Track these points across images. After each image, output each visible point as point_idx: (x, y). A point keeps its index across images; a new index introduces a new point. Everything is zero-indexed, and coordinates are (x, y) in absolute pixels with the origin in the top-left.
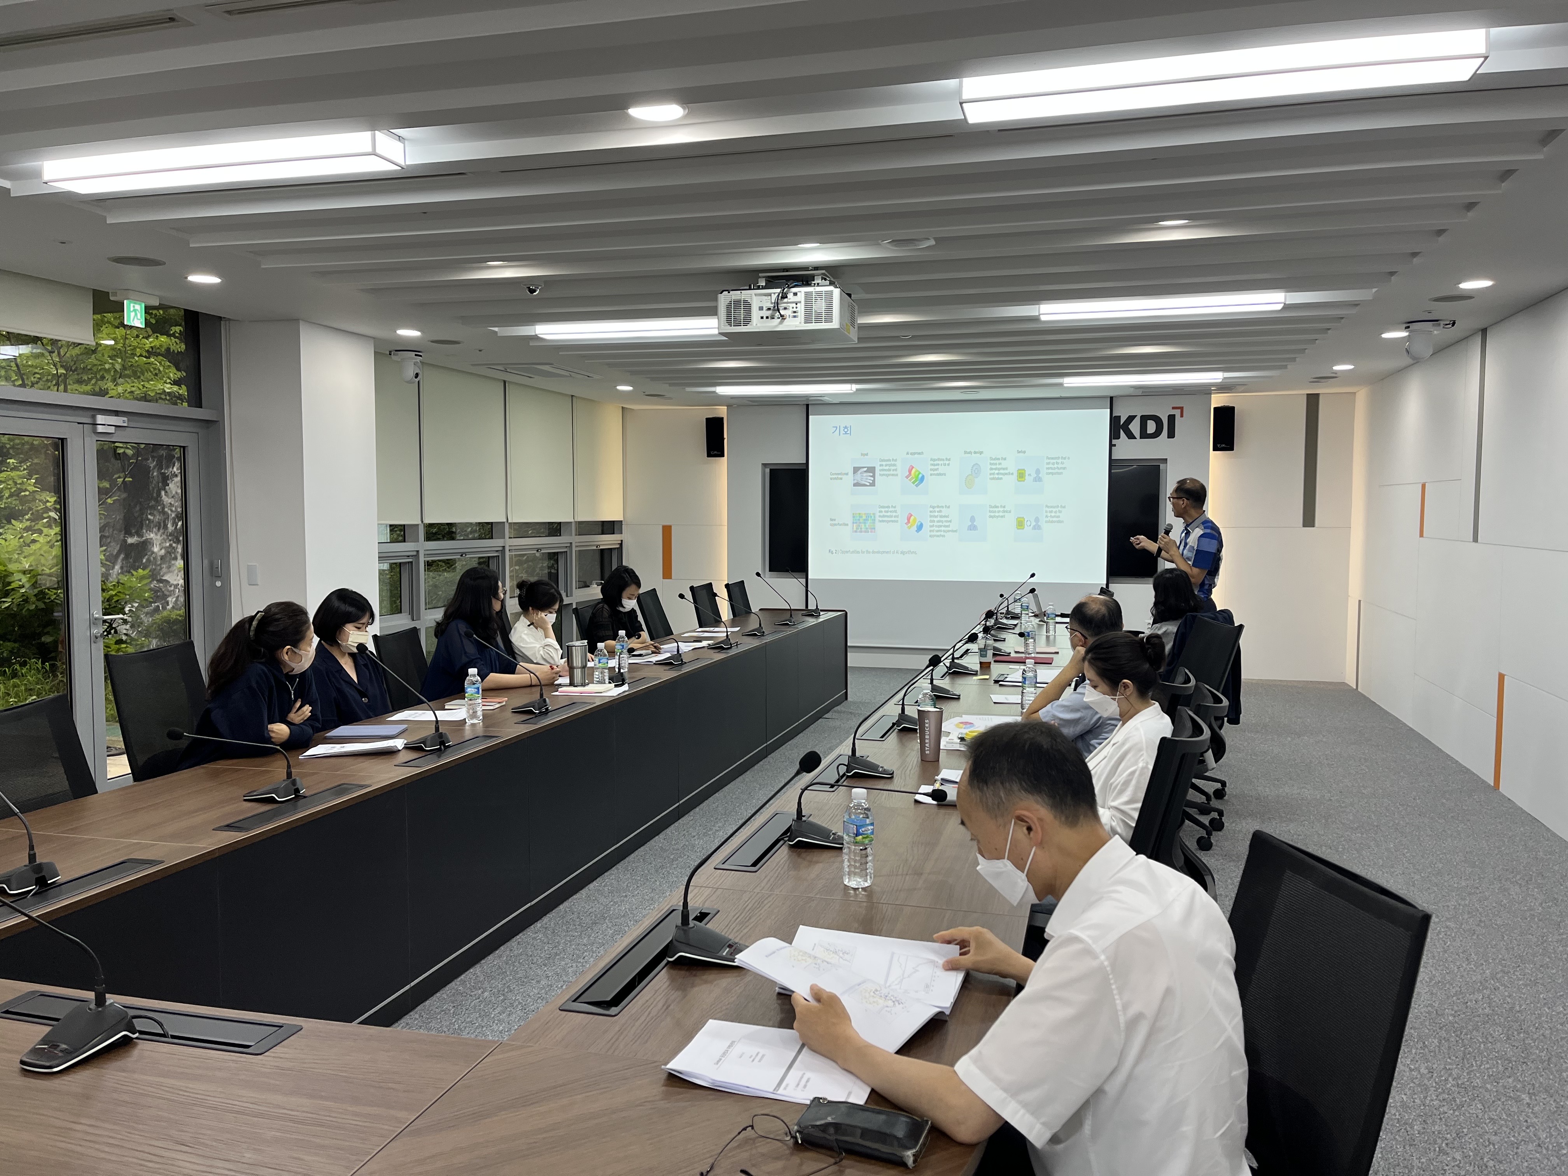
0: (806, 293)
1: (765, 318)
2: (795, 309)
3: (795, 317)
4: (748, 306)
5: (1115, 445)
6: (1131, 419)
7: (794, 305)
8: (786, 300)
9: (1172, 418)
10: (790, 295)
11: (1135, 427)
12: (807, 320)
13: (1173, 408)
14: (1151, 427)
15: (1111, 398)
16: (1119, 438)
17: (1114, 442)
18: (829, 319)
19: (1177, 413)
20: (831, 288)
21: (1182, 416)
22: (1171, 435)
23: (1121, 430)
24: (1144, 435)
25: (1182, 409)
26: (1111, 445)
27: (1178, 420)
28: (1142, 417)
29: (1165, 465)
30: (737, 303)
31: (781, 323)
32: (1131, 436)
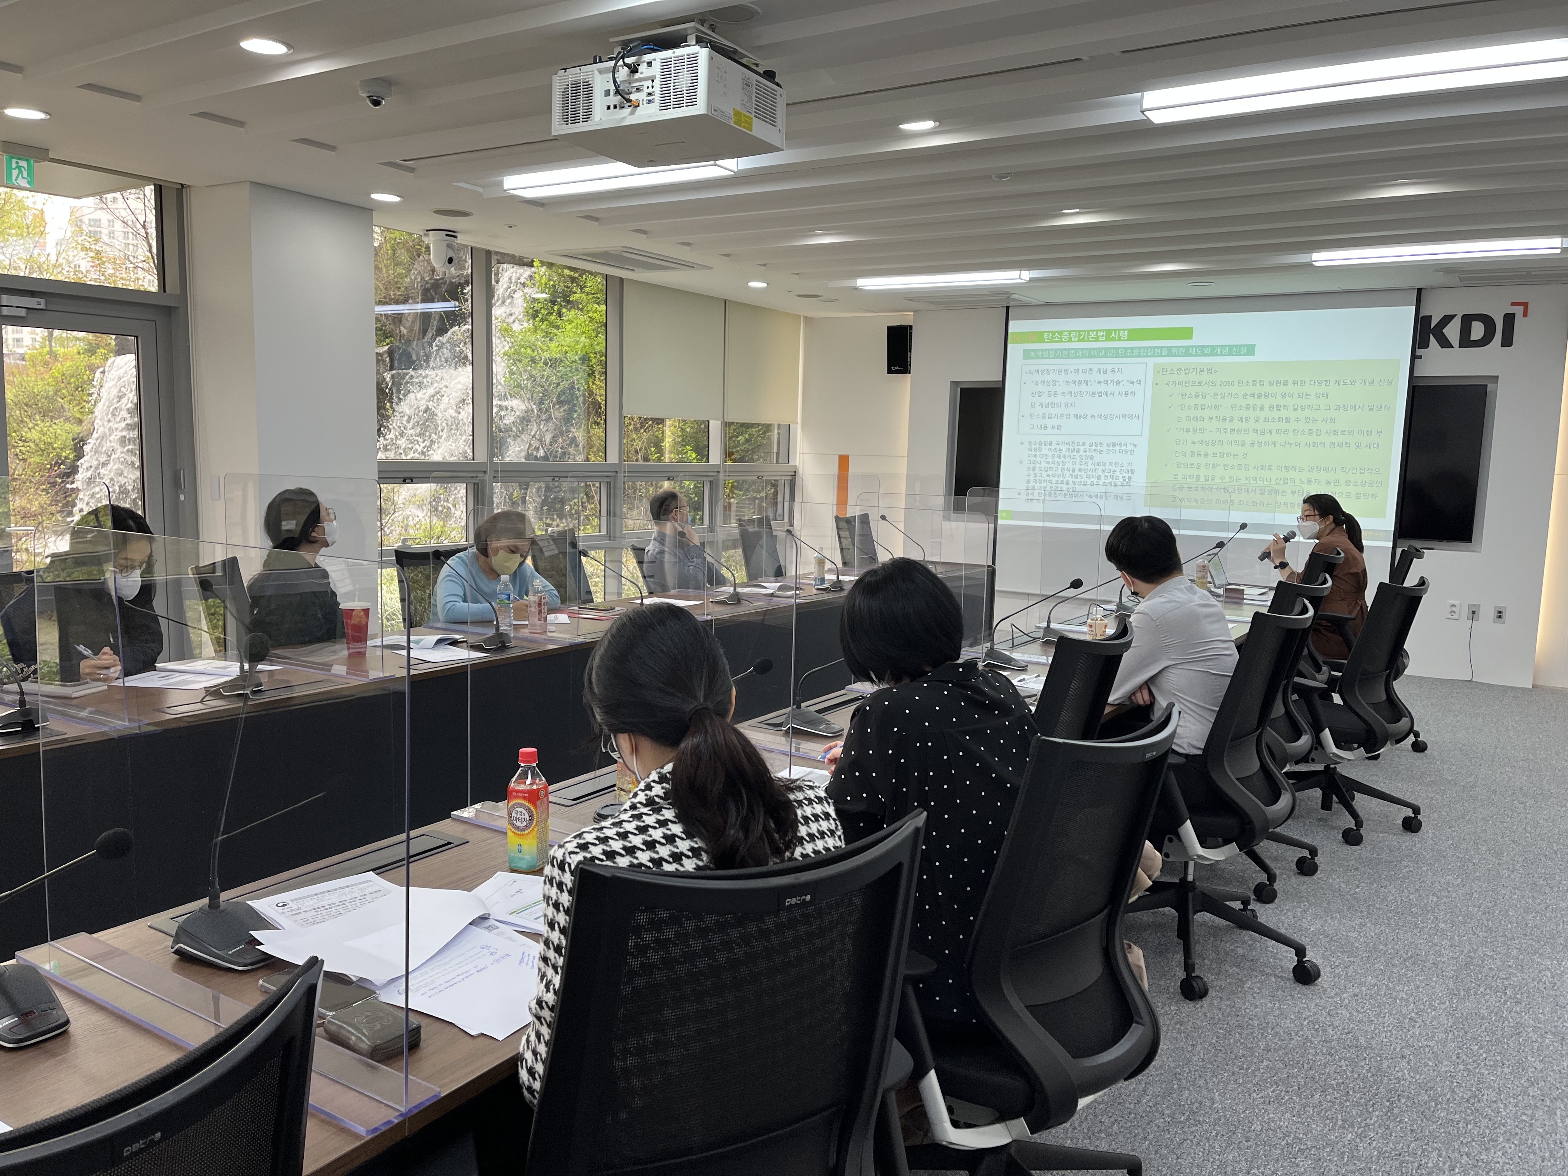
0: (665, 63)
1: (612, 107)
2: (650, 90)
3: (650, 102)
4: (588, 88)
5: (1420, 357)
6: (1447, 319)
7: (649, 83)
8: (637, 75)
9: (1509, 319)
10: (643, 68)
11: (1452, 331)
12: (664, 107)
13: (1513, 304)
14: (1477, 330)
15: (1419, 291)
16: (1427, 346)
17: (1419, 352)
18: (693, 102)
19: (1518, 310)
20: (697, 48)
21: (1525, 315)
22: (1507, 341)
23: (1431, 336)
24: (1466, 341)
25: (1525, 305)
26: (1414, 357)
27: (1519, 323)
28: (1464, 317)
29: (1495, 385)
30: (575, 86)
31: (632, 113)
32: (1445, 343)
